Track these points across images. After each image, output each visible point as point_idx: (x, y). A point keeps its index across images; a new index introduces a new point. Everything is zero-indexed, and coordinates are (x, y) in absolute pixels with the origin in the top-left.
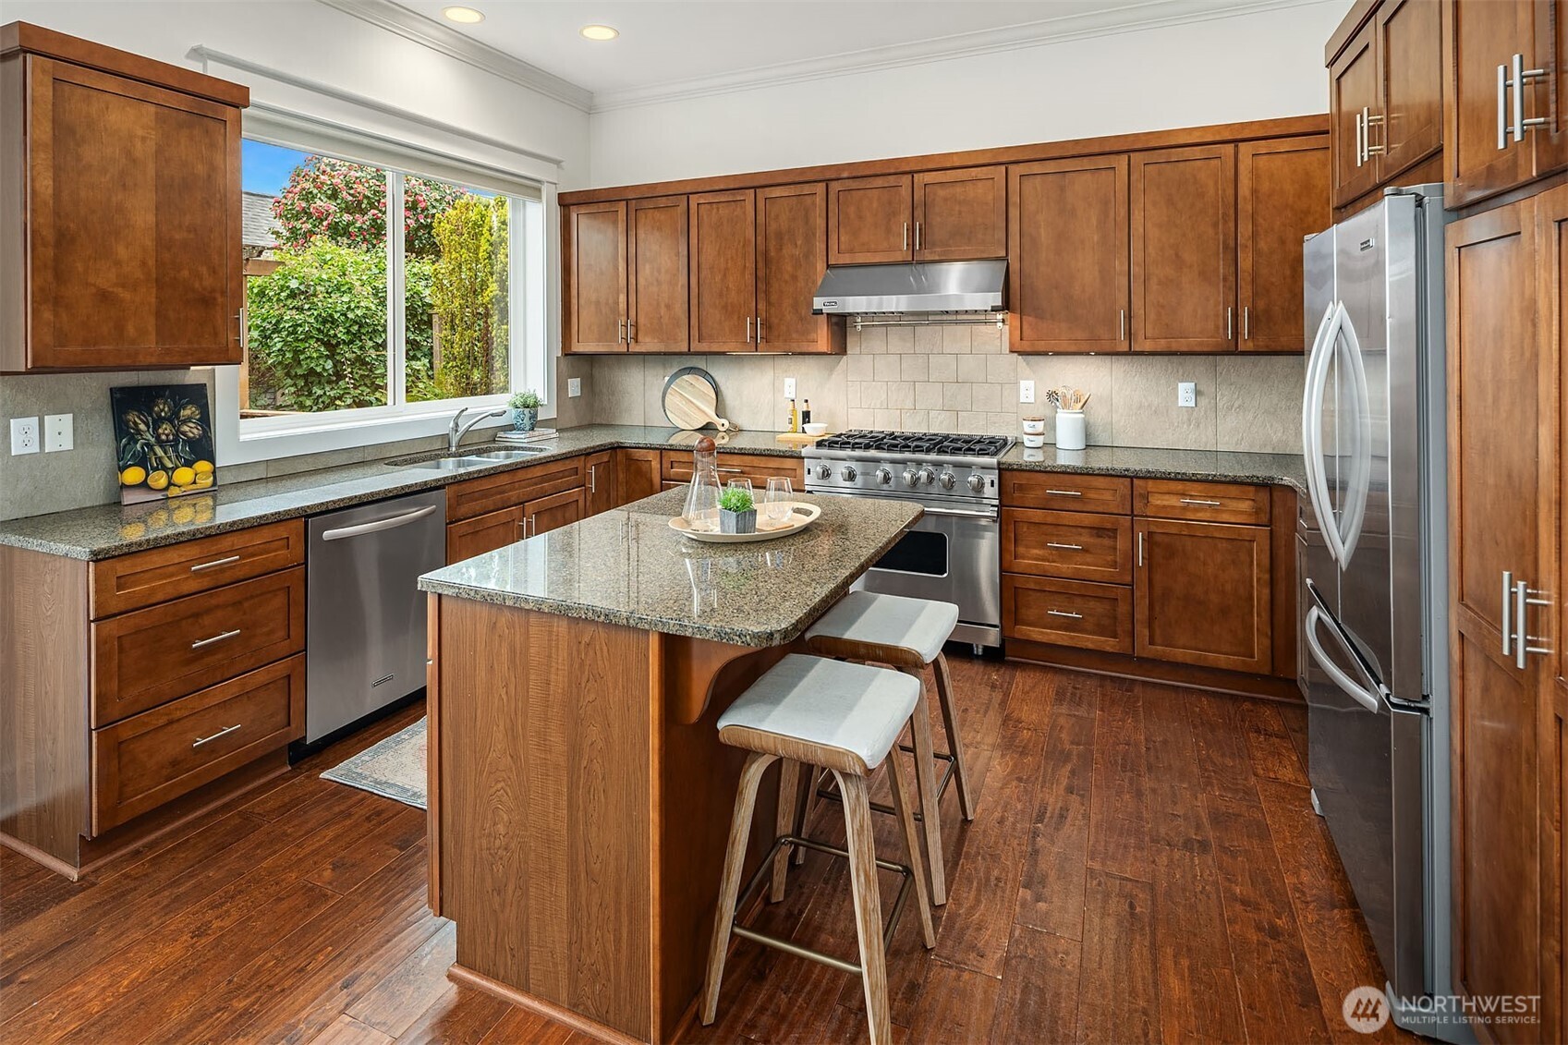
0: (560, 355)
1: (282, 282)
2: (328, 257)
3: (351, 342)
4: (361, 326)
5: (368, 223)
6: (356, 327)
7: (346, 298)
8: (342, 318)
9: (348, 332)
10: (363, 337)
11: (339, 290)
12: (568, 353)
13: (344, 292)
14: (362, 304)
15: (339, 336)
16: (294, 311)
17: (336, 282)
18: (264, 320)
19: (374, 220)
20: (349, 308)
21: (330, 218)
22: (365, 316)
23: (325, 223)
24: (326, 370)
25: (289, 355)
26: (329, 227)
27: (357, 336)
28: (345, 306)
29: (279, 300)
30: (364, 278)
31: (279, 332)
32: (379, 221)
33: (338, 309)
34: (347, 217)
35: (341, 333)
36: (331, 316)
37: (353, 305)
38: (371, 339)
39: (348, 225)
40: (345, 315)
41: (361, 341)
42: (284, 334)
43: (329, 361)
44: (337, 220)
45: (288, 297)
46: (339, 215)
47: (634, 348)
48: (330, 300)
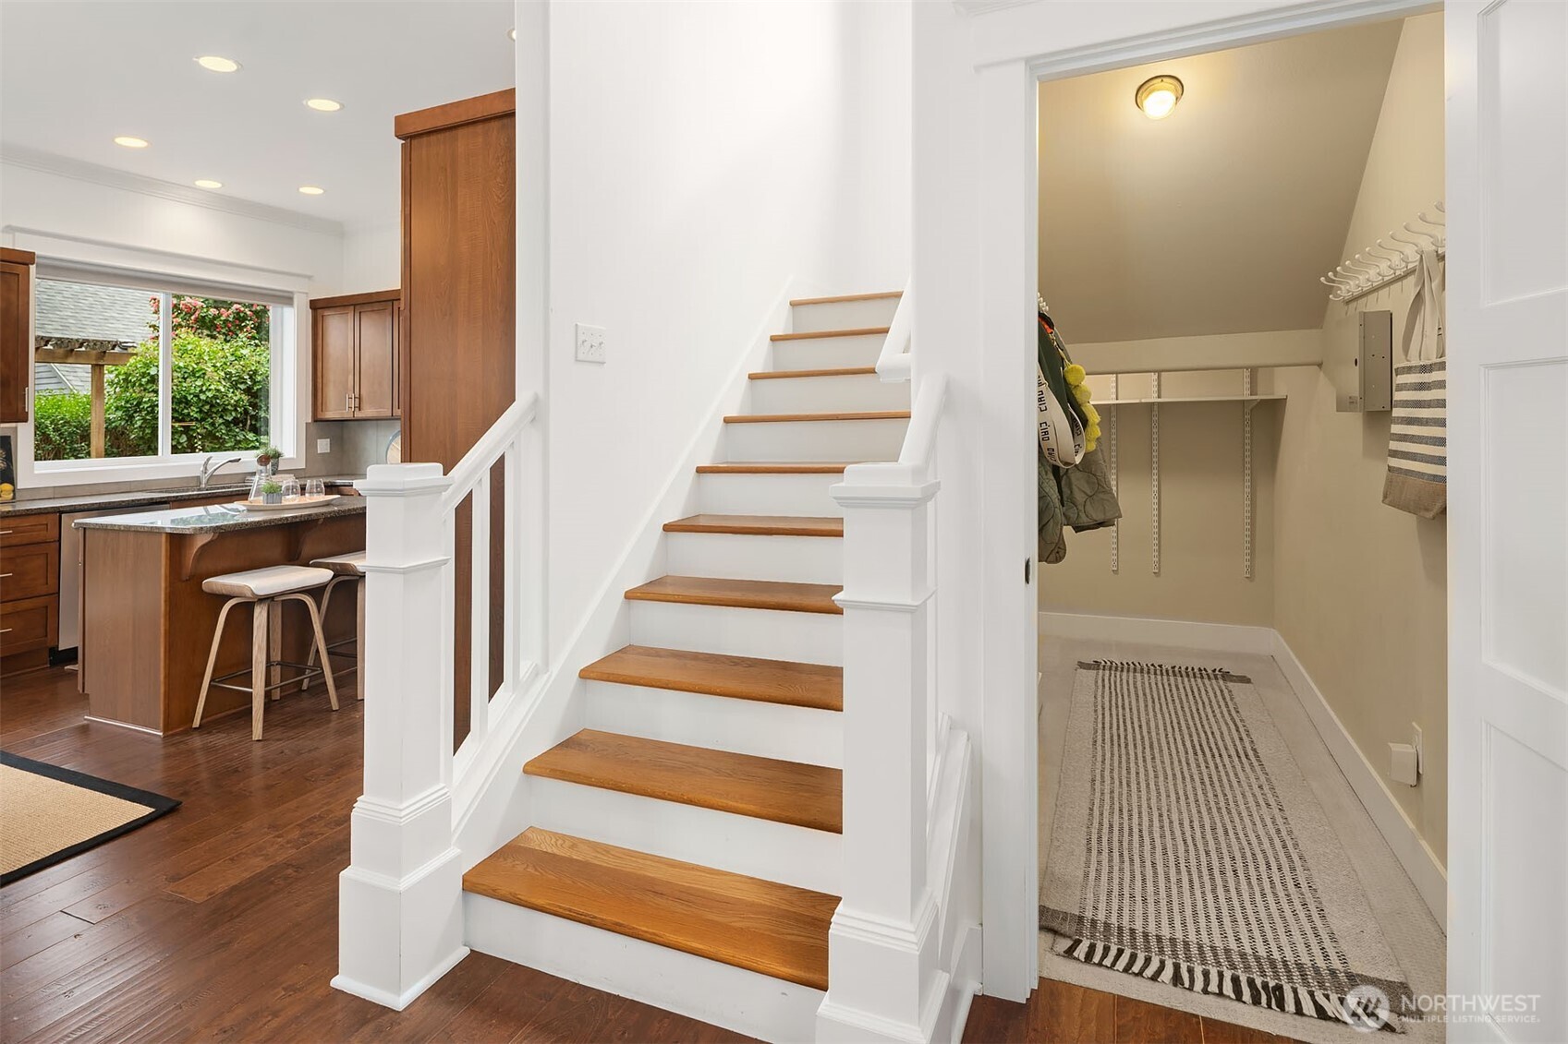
0: (310, 421)
1: (144, 370)
2: (190, 347)
3: (203, 419)
4: (212, 406)
5: (232, 316)
6: (207, 407)
7: (199, 383)
8: (195, 399)
9: (201, 411)
10: (214, 415)
11: (194, 376)
12: (316, 420)
13: (198, 377)
14: (212, 387)
15: (192, 414)
16: (152, 394)
17: (191, 369)
18: (127, 402)
19: (238, 314)
20: (201, 391)
21: (197, 313)
22: (215, 397)
23: (193, 318)
24: (181, 444)
25: (147, 431)
26: (196, 320)
27: (209, 414)
28: (198, 389)
29: (141, 385)
30: (218, 365)
31: (140, 411)
32: (242, 315)
33: (192, 392)
34: (213, 311)
35: (194, 412)
36: (185, 397)
37: (204, 388)
38: (221, 417)
39: (215, 317)
40: (198, 396)
41: (212, 418)
42: (144, 413)
43: (184, 436)
44: (203, 315)
45: (148, 382)
46: (205, 310)
47: (358, 415)
48: (184, 384)
